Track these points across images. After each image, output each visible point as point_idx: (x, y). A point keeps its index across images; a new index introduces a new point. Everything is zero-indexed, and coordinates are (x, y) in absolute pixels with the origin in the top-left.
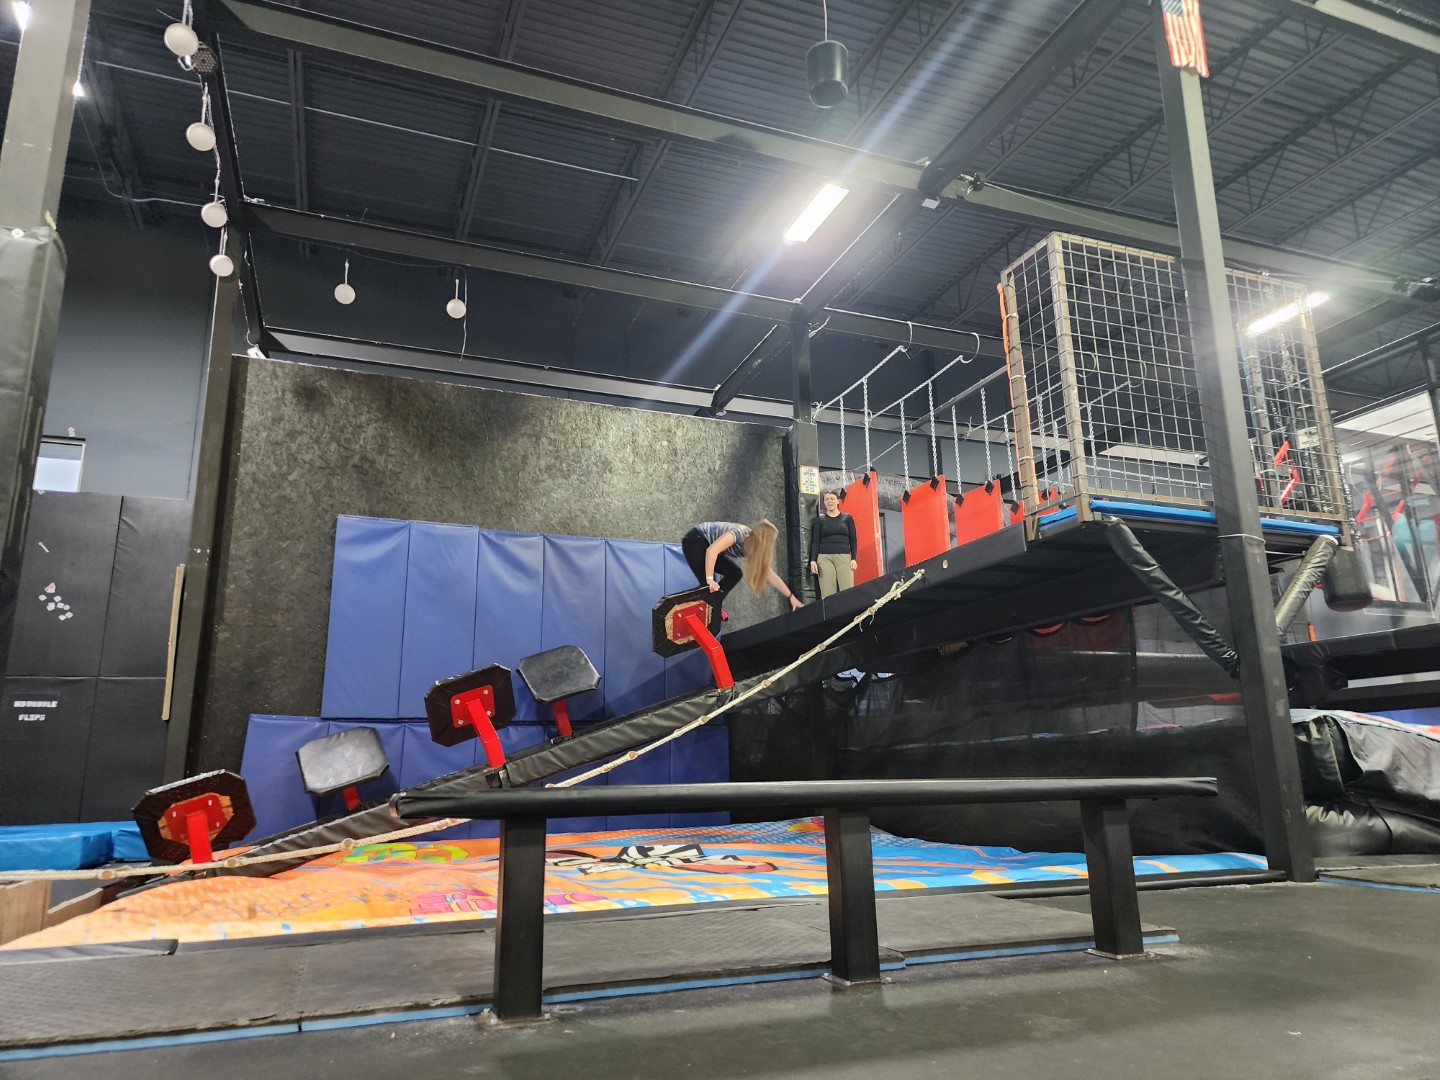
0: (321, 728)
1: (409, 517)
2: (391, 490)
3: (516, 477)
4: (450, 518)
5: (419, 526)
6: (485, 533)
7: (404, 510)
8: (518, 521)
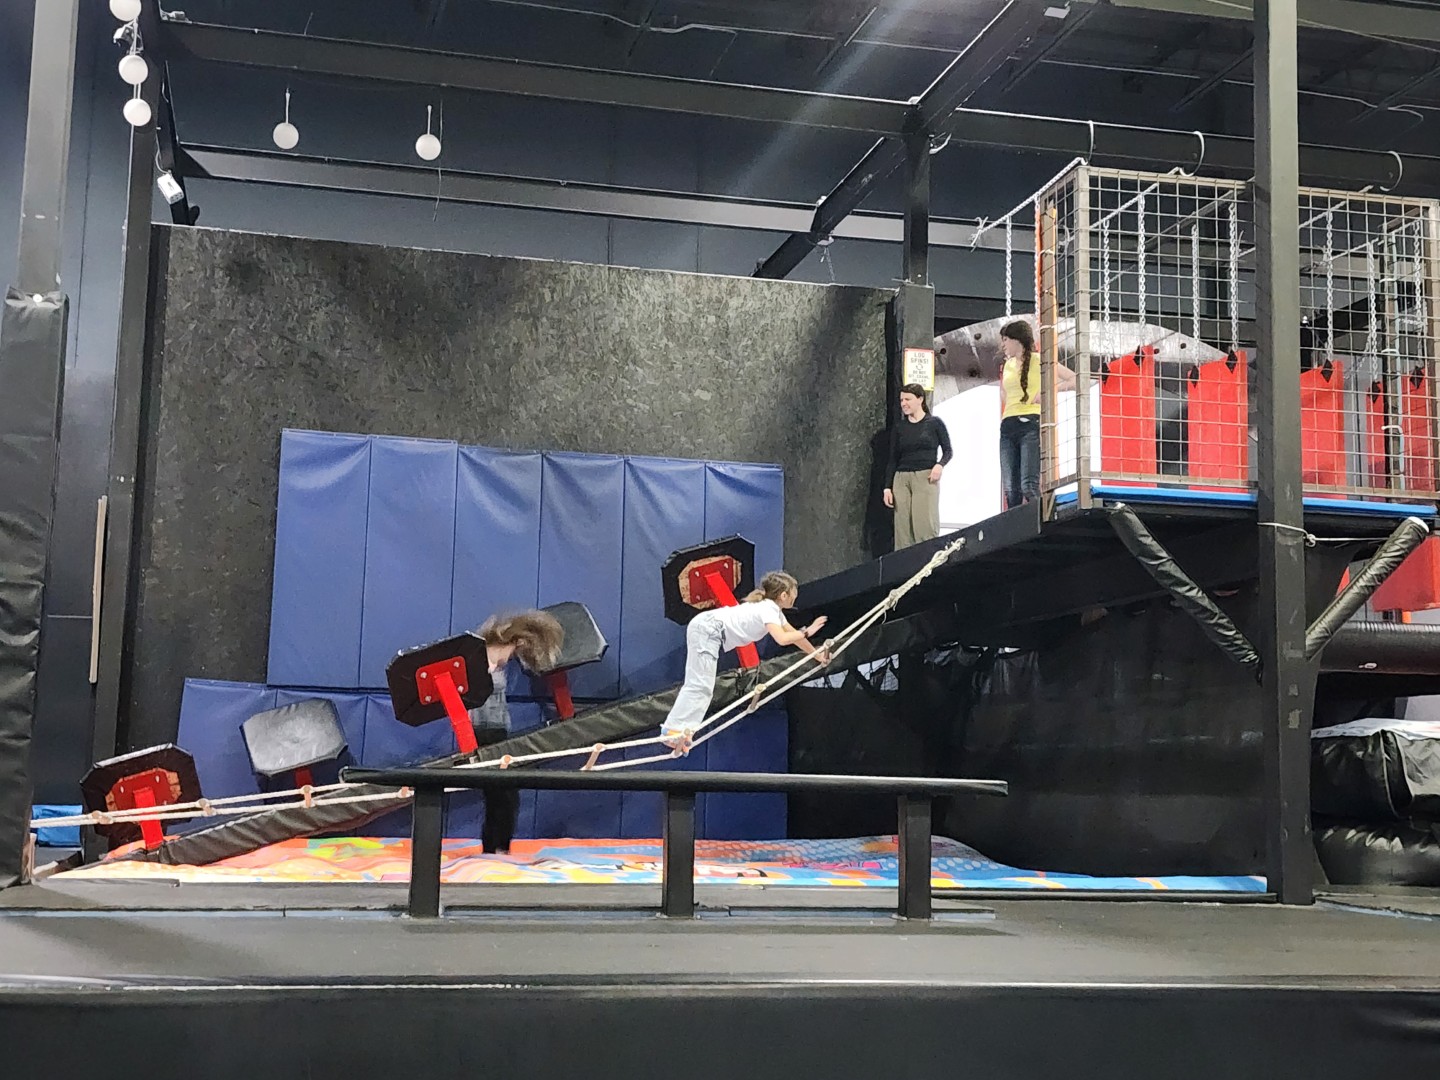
0: (267, 698)
1: (370, 431)
2: (347, 395)
3: (507, 374)
4: (421, 432)
5: (383, 442)
6: (467, 452)
7: (363, 423)
8: (508, 433)
